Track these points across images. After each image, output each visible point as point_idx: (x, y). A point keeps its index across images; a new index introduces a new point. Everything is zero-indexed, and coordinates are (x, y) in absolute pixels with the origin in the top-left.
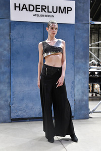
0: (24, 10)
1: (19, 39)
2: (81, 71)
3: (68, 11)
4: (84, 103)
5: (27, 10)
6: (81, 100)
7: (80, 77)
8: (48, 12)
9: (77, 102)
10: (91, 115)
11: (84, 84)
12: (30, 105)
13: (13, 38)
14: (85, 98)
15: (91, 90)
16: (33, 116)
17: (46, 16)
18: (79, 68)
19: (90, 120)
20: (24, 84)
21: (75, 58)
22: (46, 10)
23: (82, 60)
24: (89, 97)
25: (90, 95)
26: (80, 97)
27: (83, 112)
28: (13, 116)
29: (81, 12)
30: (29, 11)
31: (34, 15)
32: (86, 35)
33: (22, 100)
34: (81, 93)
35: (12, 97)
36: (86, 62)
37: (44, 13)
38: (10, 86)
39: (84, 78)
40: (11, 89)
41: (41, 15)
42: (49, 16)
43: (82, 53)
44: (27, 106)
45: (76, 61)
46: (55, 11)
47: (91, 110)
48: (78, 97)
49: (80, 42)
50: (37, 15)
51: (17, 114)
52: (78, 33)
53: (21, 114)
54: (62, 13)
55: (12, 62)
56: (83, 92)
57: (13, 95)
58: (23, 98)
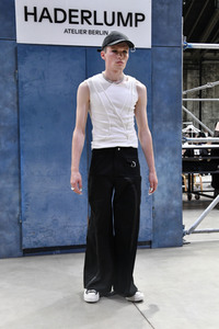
0: (46, 21)
1: (35, 83)
2: (167, 148)
3: (137, 20)
4: (173, 213)
5: (51, 21)
6: (168, 208)
7: (164, 161)
8: (96, 23)
9: (159, 212)
10: (187, 238)
11: (172, 174)
12: (62, 219)
13: (23, 79)
14: (176, 203)
15: (186, 186)
16: (69, 243)
17: (91, 32)
18: (162, 141)
19: (185, 247)
20: (48, 176)
21: (153, 120)
22: (91, 20)
23: (168, 125)
24: (184, 202)
25: (185, 197)
26: (164, 202)
27: (170, 232)
28: (27, 243)
29: (165, 23)
30: (56, 21)
31: (66, 31)
32: (175, 71)
33: (45, 210)
34: (166, 194)
35: (23, 204)
36: (177, 129)
37: (85, 26)
38: (20, 182)
39: (172, 163)
40: (20, 188)
41: (80, 32)
42: (97, 32)
43: (167, 110)
44: (55, 222)
45: (156, 127)
46: (109, 21)
47: (187, 229)
48: (160, 201)
49: (162, 86)
50: (73, 31)
51: (35, 240)
52: (160, 67)
53: (43, 239)
54: (125, 25)
55: (22, 131)
56: (170, 192)
57: (26, 201)
58: (47, 205)
